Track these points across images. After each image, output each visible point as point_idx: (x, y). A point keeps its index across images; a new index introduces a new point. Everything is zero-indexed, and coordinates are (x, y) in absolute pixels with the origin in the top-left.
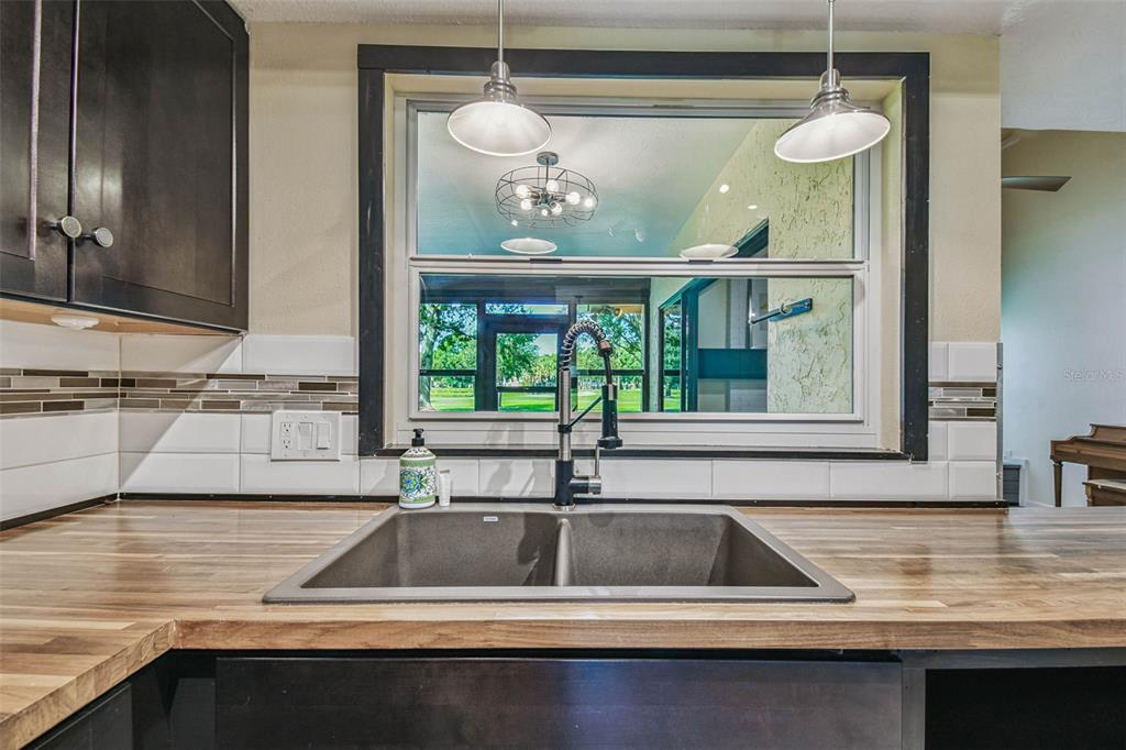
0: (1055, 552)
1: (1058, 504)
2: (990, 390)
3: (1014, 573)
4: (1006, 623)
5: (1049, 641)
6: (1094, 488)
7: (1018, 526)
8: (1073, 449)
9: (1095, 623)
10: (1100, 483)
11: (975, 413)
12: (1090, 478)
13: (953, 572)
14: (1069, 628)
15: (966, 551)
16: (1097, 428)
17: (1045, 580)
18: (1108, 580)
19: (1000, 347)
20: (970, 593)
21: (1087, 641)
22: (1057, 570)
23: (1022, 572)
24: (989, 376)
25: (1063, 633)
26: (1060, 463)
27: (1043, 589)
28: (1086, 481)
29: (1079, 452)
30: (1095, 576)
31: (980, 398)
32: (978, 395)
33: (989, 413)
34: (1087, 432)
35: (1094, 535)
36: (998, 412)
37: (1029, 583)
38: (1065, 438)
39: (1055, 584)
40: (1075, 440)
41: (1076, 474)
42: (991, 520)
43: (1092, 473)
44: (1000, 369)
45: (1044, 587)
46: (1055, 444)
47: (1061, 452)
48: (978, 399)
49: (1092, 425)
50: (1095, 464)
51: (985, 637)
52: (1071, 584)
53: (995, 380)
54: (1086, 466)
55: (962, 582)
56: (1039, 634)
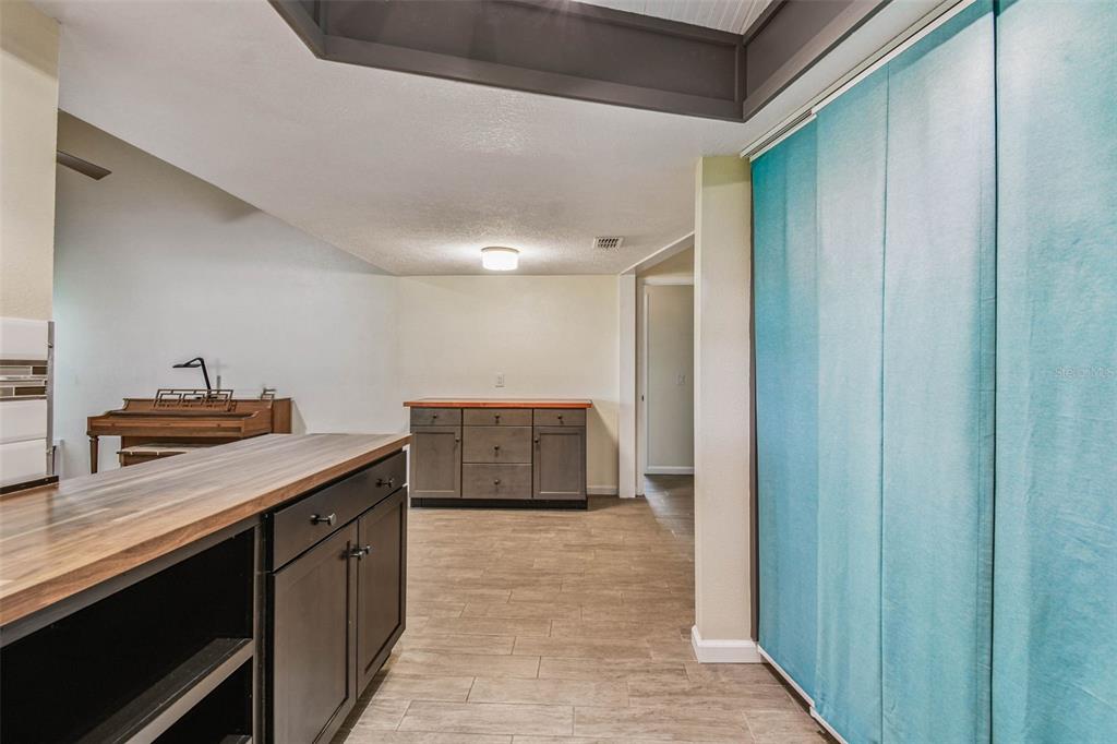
0: (106, 507)
1: (94, 470)
2: (41, 368)
3: (74, 533)
4: (74, 571)
5: (110, 572)
6: (127, 455)
7: (70, 495)
8: (107, 423)
9: (143, 545)
10: (131, 450)
11: (24, 392)
12: (122, 448)
13: (13, 551)
14: (125, 555)
15: (22, 530)
16: (129, 401)
17: (101, 528)
18: (149, 514)
19: (51, 325)
20: (35, 562)
21: (139, 560)
22: (110, 519)
23: (82, 530)
24: (40, 353)
25: (121, 561)
26: (96, 437)
27: (101, 535)
28: (119, 450)
29: (113, 425)
30: (141, 513)
31: (30, 376)
32: (27, 373)
33: (39, 392)
34: (120, 406)
35: (135, 486)
36: (48, 390)
37: (88, 536)
38: (101, 413)
39: (109, 529)
40: (111, 414)
41: (110, 444)
42: (43, 496)
43: (125, 442)
44: (50, 347)
45: (102, 534)
46: (91, 420)
47: (96, 428)
48: (28, 378)
49: (125, 400)
50: (128, 434)
51: (55, 592)
52: (123, 525)
53: (45, 358)
54: (119, 437)
55: (25, 555)
56: (101, 571)
